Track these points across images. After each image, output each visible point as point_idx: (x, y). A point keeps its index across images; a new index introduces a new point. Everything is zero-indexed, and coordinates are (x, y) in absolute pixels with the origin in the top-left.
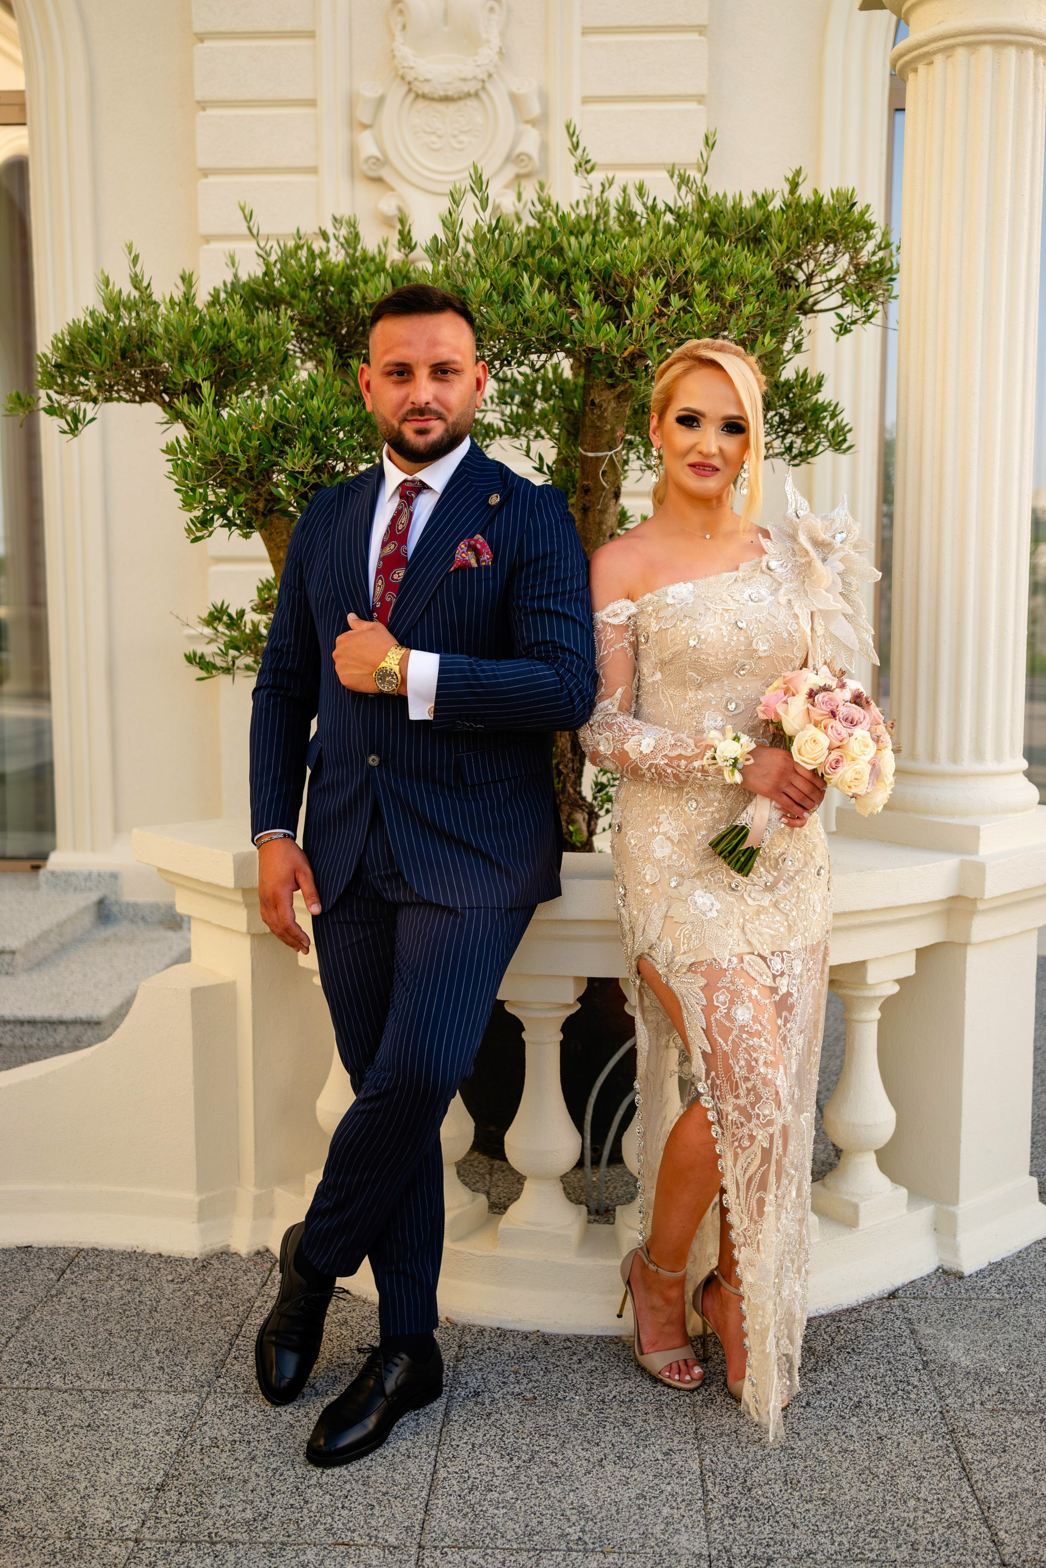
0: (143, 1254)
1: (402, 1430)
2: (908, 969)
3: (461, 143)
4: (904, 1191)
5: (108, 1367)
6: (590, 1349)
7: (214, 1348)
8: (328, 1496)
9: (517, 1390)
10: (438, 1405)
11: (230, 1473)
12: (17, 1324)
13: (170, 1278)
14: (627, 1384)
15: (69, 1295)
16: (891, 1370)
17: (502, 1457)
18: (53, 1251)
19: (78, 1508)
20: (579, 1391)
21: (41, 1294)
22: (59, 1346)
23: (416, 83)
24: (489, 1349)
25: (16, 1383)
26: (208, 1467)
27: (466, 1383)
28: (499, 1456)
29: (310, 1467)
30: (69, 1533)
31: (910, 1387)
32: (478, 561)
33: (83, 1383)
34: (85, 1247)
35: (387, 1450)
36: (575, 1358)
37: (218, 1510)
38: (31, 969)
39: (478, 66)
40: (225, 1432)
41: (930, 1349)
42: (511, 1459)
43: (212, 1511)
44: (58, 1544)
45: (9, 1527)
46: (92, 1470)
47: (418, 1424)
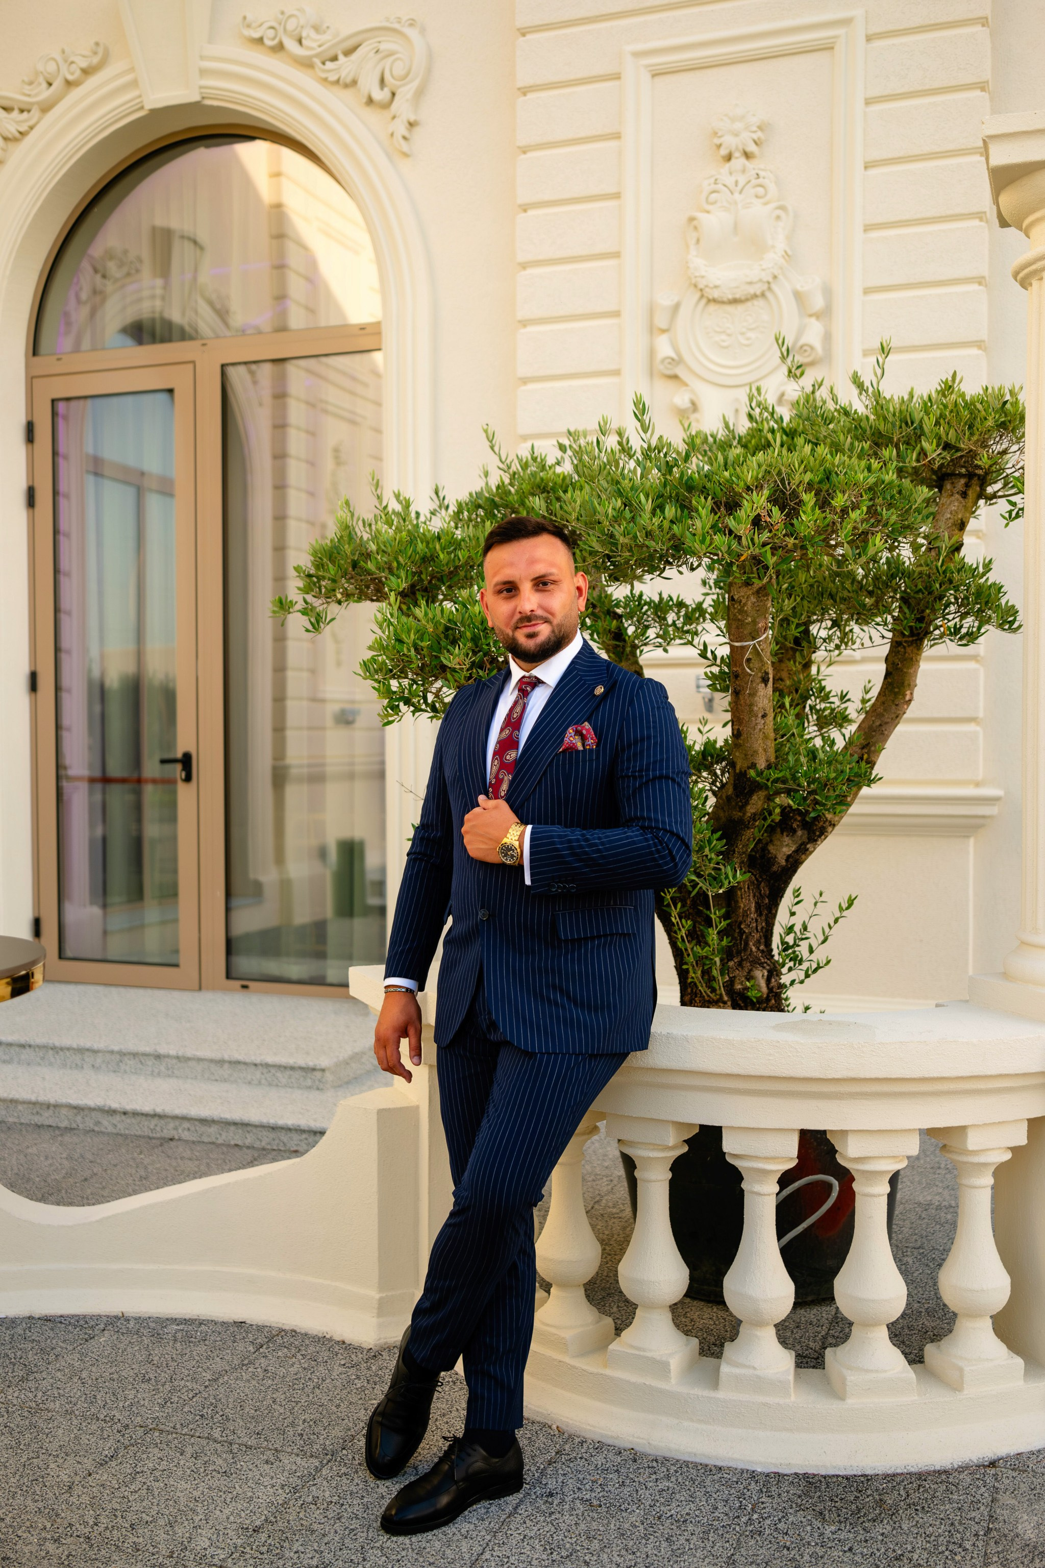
0: (330, 1340)
1: (471, 1515)
2: (1020, 1138)
3: (748, 339)
4: (1019, 1362)
5: (260, 1428)
6: (672, 1471)
7: (351, 1425)
8: (384, 1558)
9: (588, 1496)
10: (513, 1499)
11: (315, 1526)
12: (207, 1384)
13: (343, 1362)
14: (688, 1507)
15: (257, 1365)
16: (950, 1532)
17: (545, 1549)
18: (260, 1328)
19: (188, 1535)
20: (642, 1506)
21: (236, 1362)
22: (230, 1406)
23: (707, 290)
24: (581, 1458)
25: (185, 1430)
26: (302, 1519)
27: (545, 1485)
28: (542, 1549)
29: (382, 1532)
30: (172, 1552)
31: (960, 1550)
32: (583, 745)
33: (236, 1437)
34: (287, 1328)
35: (450, 1530)
36: (654, 1477)
37: (292, 1554)
38: (340, 1086)
39: (763, 270)
40: (327, 1494)
41: (1001, 1518)
42: (552, 1553)
43: (287, 1554)
44: (161, 1560)
45: (130, 1541)
46: (212, 1507)
47: (487, 1512)
